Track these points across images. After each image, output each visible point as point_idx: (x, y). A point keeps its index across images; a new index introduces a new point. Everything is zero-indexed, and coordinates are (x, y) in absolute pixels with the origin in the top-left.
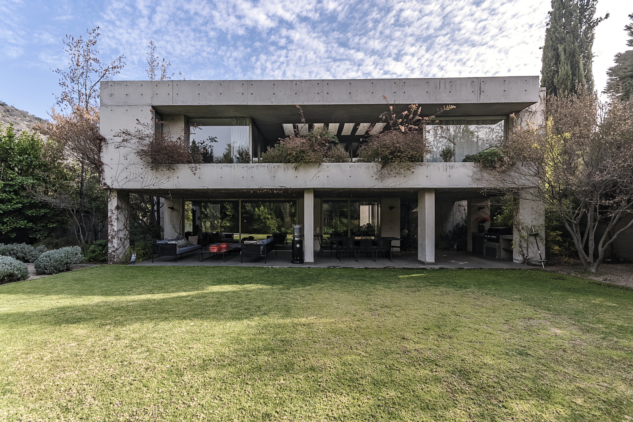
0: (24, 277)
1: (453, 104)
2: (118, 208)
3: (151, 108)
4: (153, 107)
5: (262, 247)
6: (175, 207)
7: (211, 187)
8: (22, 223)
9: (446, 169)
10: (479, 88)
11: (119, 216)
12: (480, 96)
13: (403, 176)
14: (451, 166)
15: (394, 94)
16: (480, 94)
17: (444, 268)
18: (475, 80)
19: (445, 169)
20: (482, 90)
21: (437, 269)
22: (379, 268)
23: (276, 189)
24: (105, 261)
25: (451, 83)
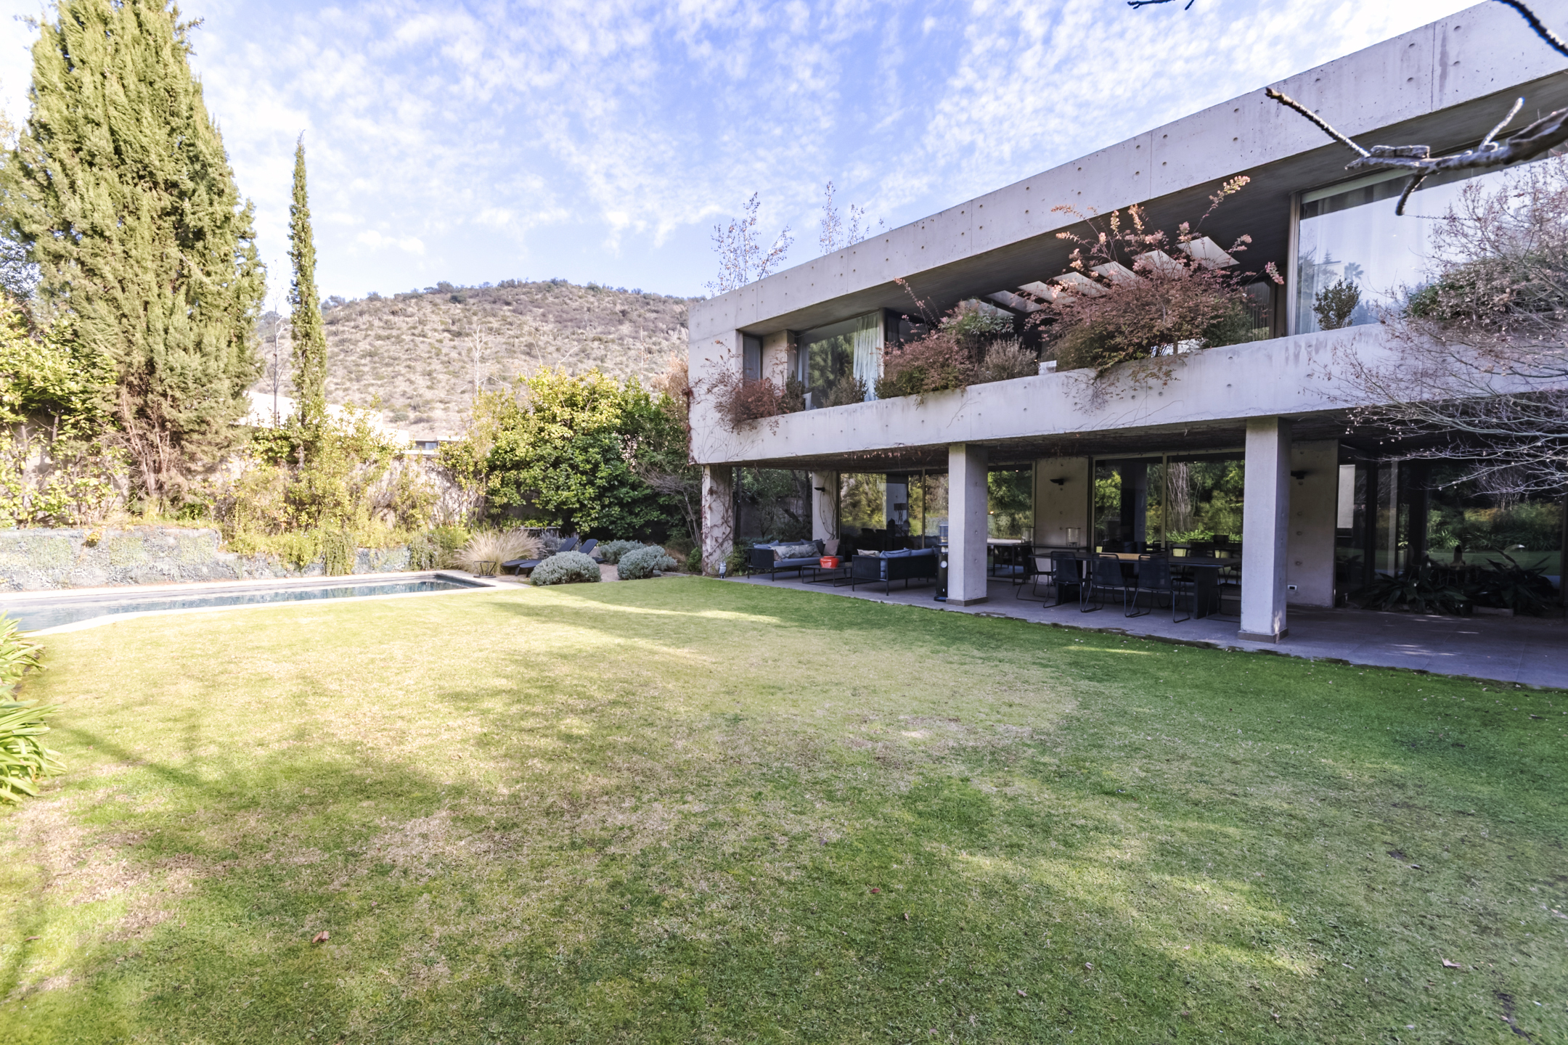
0: (595, 578)
1: (1242, 174)
2: (711, 492)
3: (734, 333)
4: (739, 331)
5: (883, 564)
6: (827, 487)
7: (800, 454)
8: (654, 515)
9: (1297, 356)
10: (1438, 57)
11: (714, 506)
12: (1442, 86)
13: (1154, 393)
14: (1314, 343)
15: (1136, 177)
16: (1444, 76)
17: (1275, 653)
18: (1417, 39)
19: (1292, 357)
20: (1451, 62)
21: (1252, 653)
22: (1085, 630)
23: (892, 450)
24: (699, 572)
25: (1319, 84)
